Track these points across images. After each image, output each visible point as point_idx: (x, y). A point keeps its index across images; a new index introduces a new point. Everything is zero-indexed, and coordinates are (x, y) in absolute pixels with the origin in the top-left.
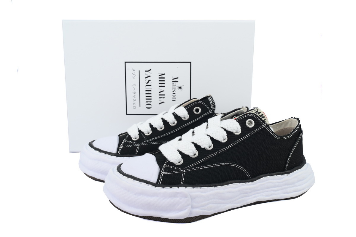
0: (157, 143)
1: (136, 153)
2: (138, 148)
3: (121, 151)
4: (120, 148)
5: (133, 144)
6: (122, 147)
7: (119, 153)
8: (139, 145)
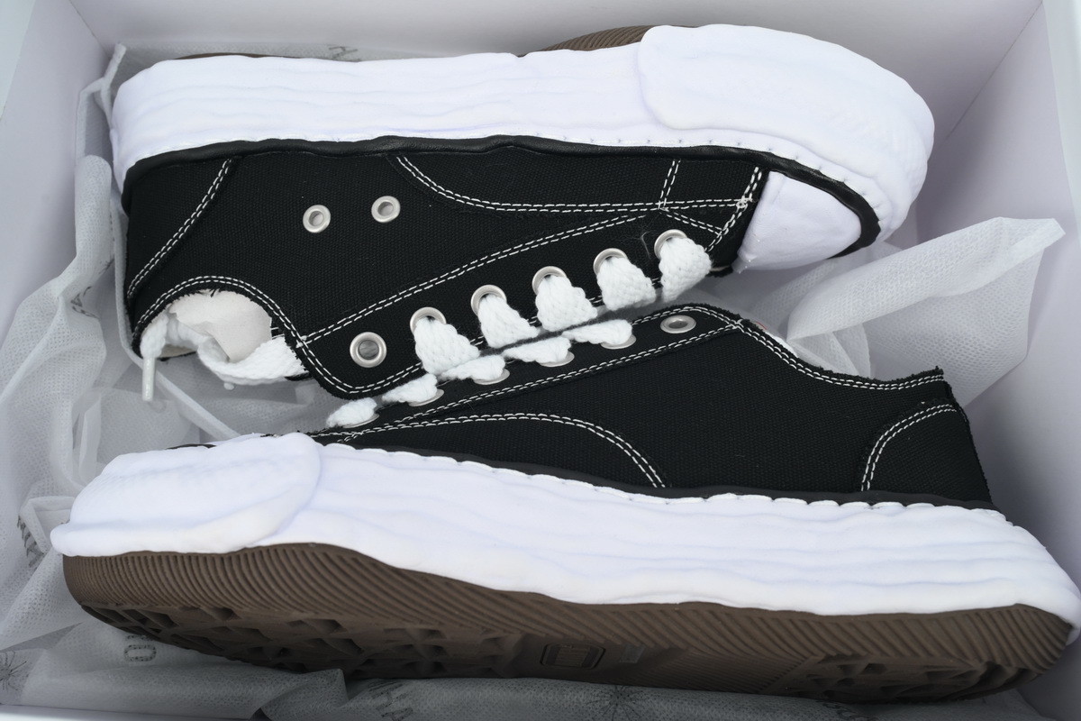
0: (572, 208)
1: (675, 166)
2: (666, 191)
3: (748, 182)
4: (750, 198)
5: (685, 212)
6: (742, 203)
7: (756, 169)
8: (659, 204)
